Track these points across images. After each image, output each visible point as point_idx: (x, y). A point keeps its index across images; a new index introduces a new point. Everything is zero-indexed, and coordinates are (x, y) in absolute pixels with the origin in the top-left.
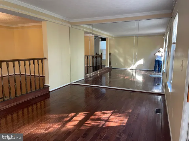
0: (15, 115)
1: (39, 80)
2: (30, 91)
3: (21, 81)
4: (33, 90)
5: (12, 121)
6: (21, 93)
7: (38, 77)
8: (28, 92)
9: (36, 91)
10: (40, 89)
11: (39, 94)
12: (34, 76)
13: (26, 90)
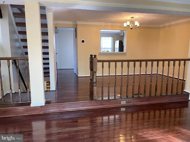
0: (146, 114)
1: (178, 84)
2: (165, 94)
3: (157, 82)
4: (169, 94)
5: (143, 119)
6: (155, 94)
7: (177, 80)
8: (163, 95)
9: (172, 96)
10: (177, 94)
11: (175, 100)
12: (172, 78)
13: (161, 92)
